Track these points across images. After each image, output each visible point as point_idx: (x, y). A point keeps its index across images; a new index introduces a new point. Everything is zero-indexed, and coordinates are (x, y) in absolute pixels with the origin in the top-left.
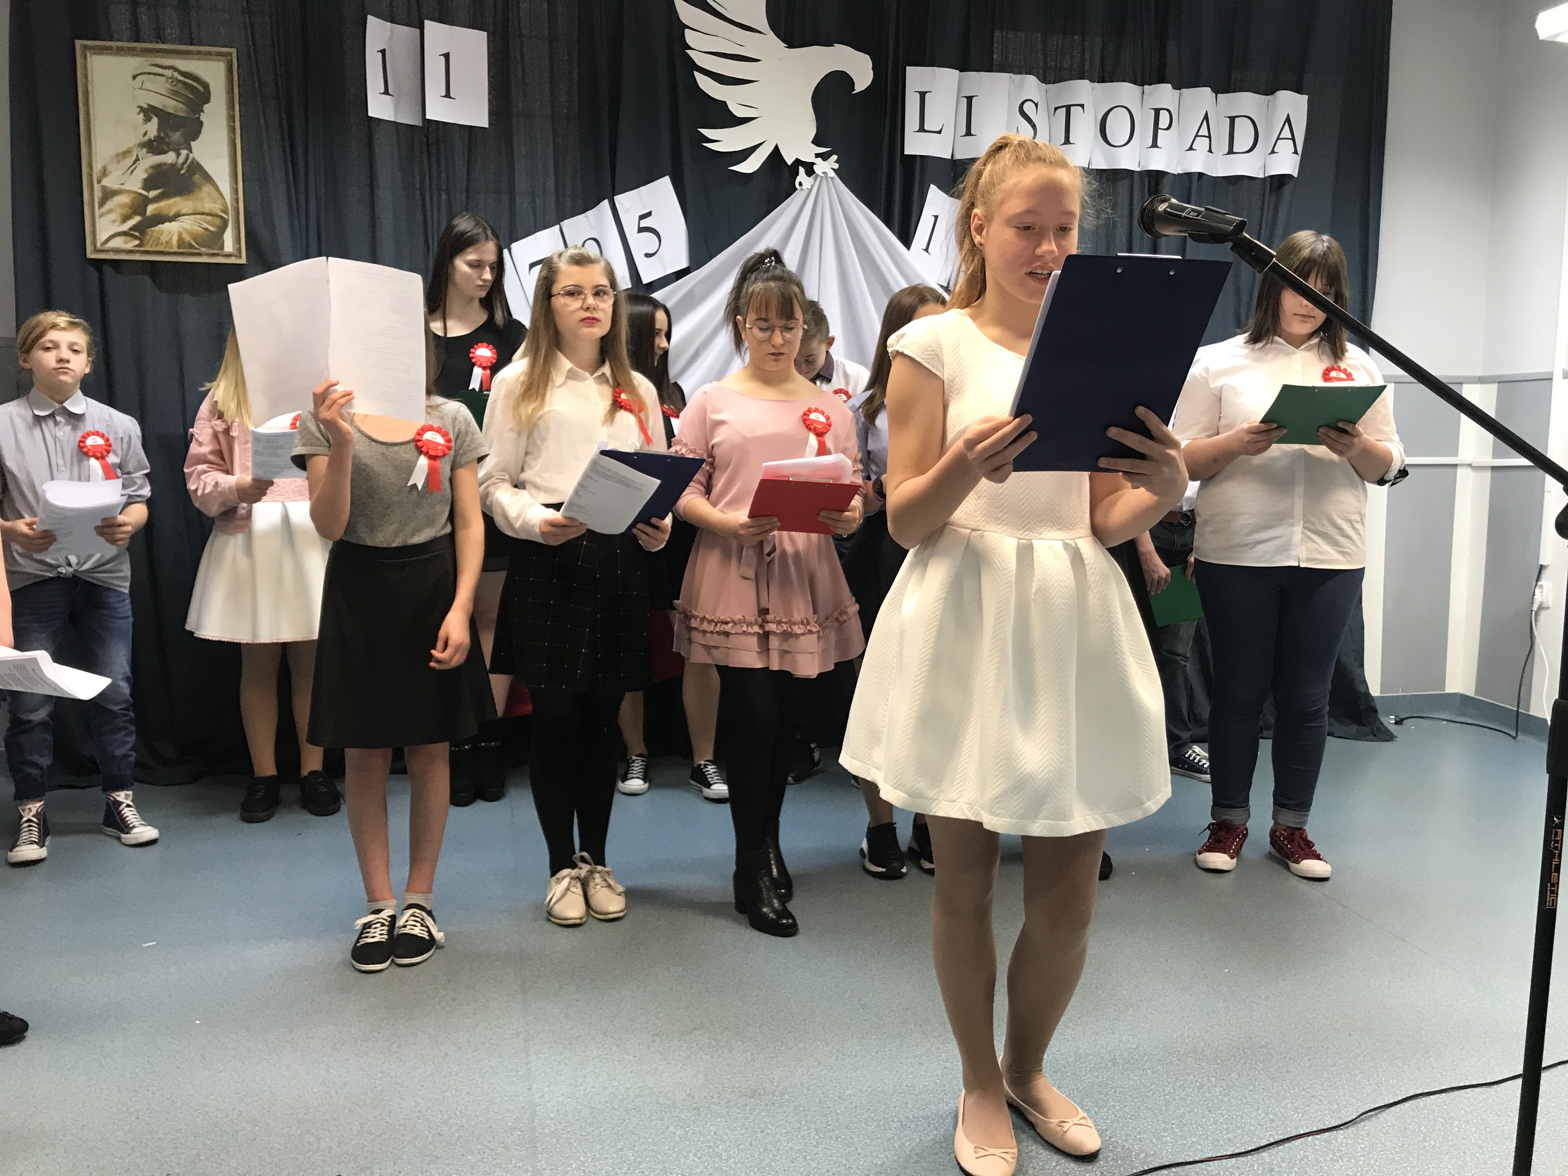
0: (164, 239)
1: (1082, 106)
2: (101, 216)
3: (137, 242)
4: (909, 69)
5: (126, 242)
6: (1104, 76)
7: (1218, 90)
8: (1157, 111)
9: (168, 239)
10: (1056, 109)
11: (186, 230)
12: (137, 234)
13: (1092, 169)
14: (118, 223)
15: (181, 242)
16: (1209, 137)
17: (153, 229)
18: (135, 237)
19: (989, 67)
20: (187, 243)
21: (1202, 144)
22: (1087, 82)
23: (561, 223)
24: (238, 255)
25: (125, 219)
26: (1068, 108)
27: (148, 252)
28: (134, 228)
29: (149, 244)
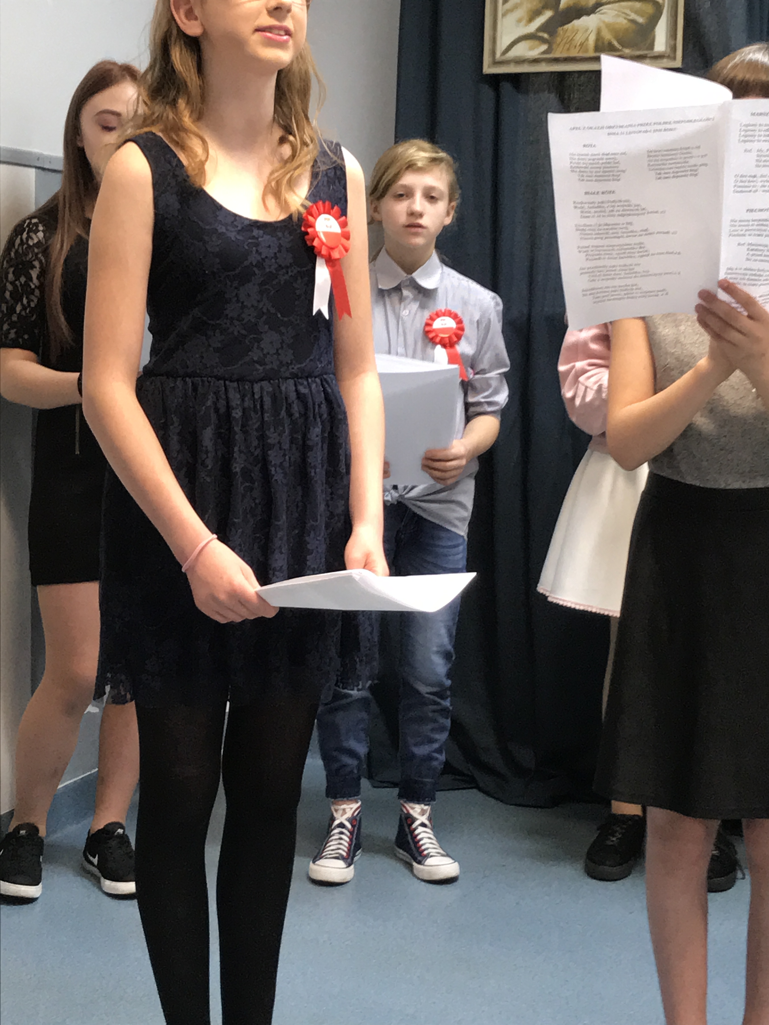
0: (579, 39)
2: (504, 15)
3: (544, 47)
5: (531, 49)
9: (582, 39)
11: (608, 26)
12: (546, 36)
14: (524, 22)
15: (600, 43)
17: (566, 27)
18: (543, 41)
20: (606, 43)
24: (672, 55)
25: (534, 14)
27: (556, 60)
28: (543, 28)
29: (560, 49)
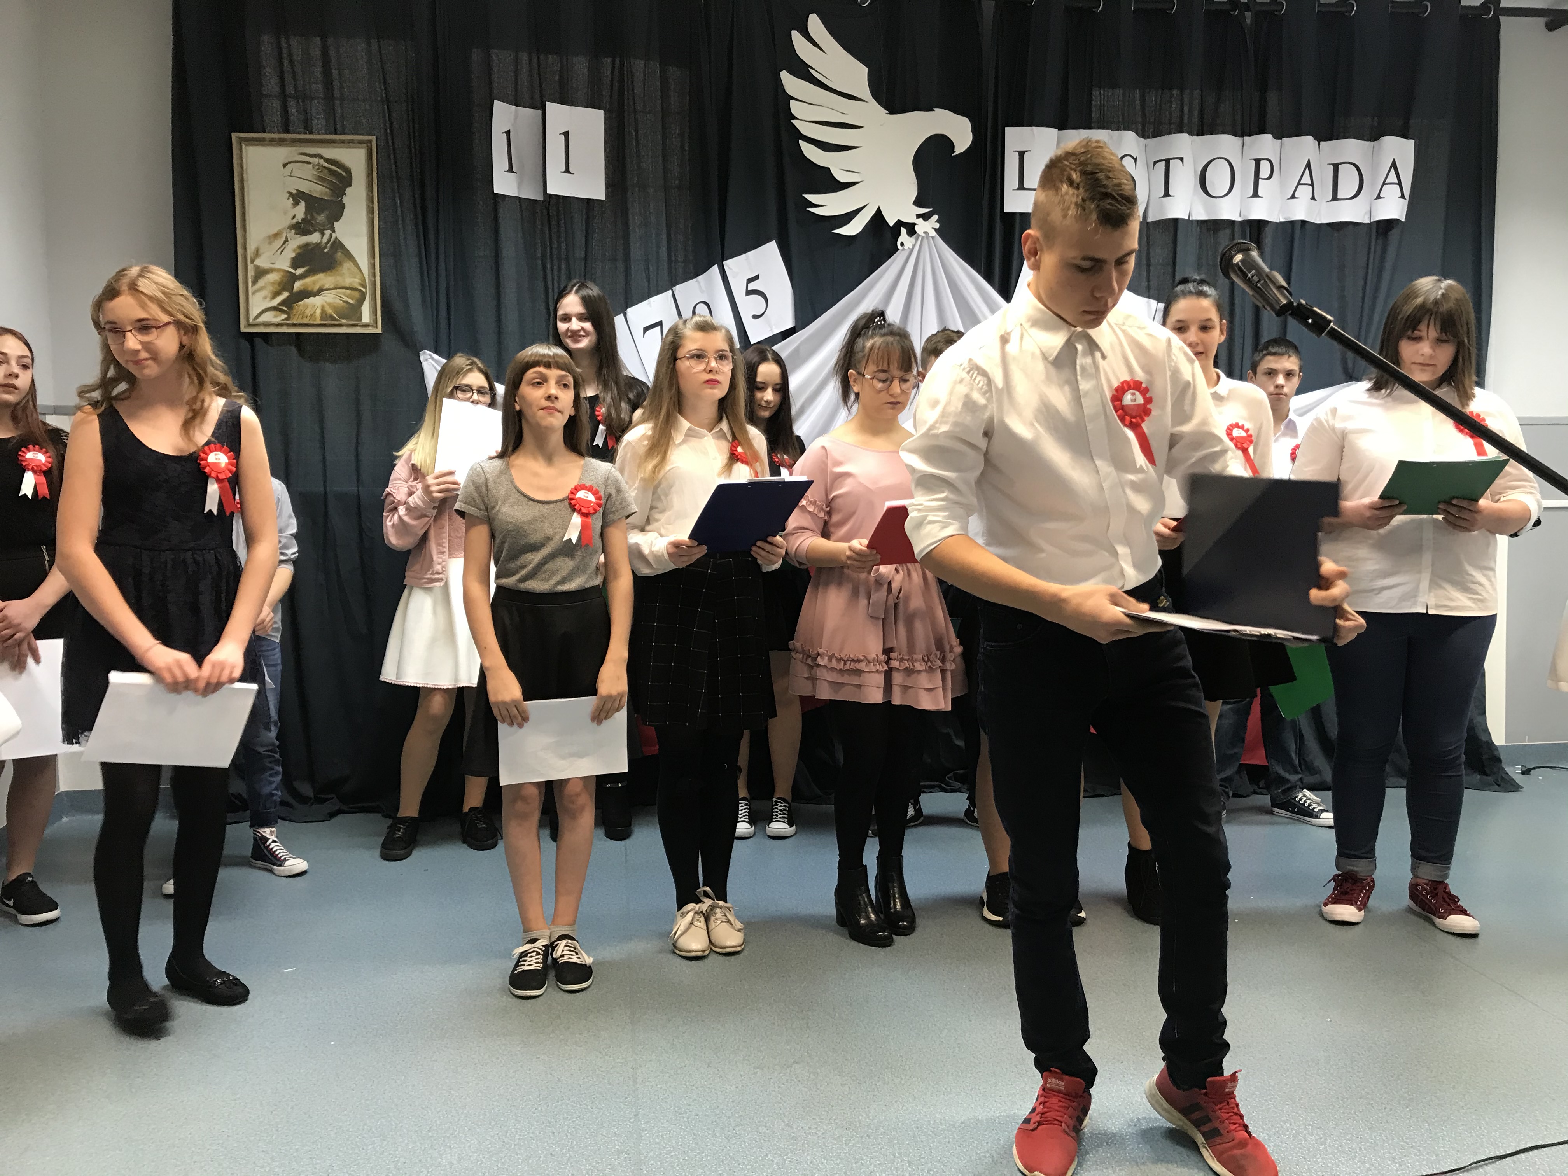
0: (309, 312)
1: (1182, 159)
2: (253, 294)
3: (285, 316)
4: (1008, 130)
5: (275, 316)
6: (1203, 129)
7: (1319, 138)
8: (1258, 162)
9: (311, 313)
10: (1155, 163)
11: (329, 304)
12: (285, 308)
13: (1192, 221)
14: (268, 299)
15: (324, 315)
16: (1312, 185)
17: (300, 303)
18: (283, 312)
19: (1086, 125)
20: (329, 316)
21: (1304, 192)
22: (1186, 135)
23: (674, 288)
24: (375, 325)
25: (276, 294)
26: (1167, 161)
27: (294, 325)
28: (283, 303)
29: (295, 319)
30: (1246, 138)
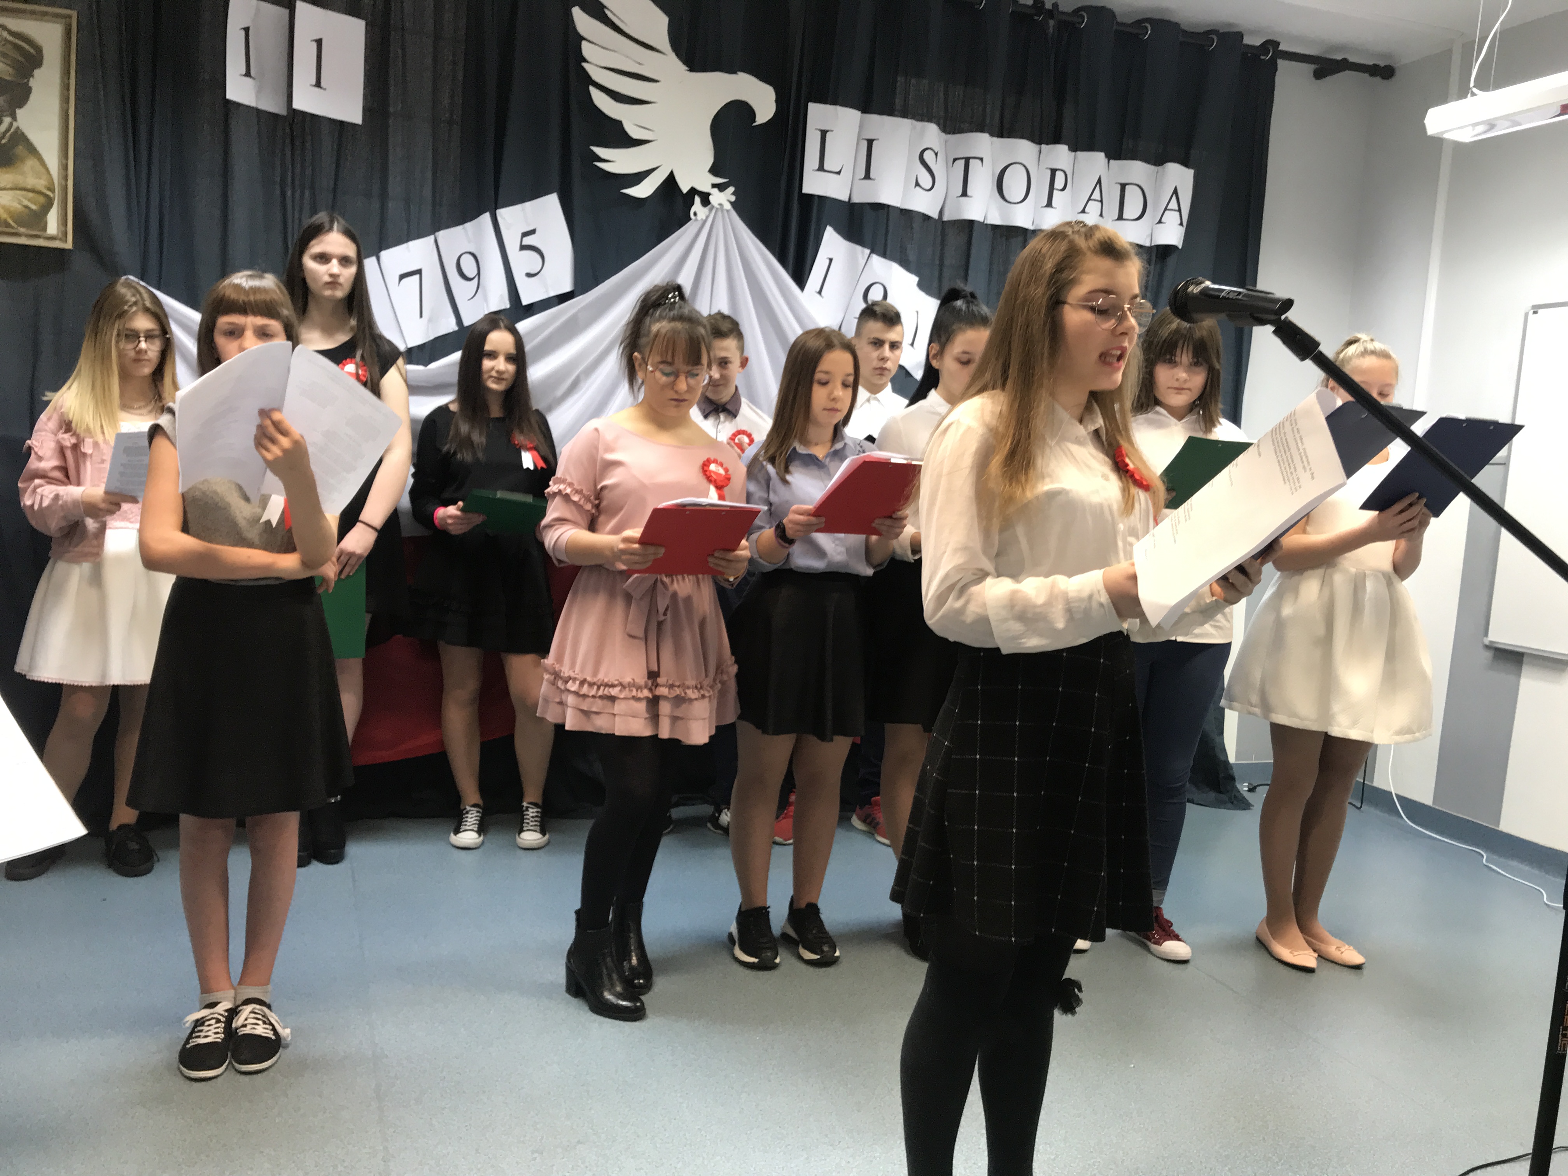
1: (981, 159)
4: (811, 106)
6: (1002, 131)
7: (1110, 156)
8: (1053, 172)
10: (955, 160)
11: (4, 207)
13: (986, 224)
16: (1101, 201)
19: (890, 111)
21: (1093, 207)
22: (986, 136)
23: (437, 234)
26: (967, 160)
30: (1043, 146)
